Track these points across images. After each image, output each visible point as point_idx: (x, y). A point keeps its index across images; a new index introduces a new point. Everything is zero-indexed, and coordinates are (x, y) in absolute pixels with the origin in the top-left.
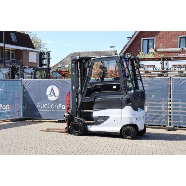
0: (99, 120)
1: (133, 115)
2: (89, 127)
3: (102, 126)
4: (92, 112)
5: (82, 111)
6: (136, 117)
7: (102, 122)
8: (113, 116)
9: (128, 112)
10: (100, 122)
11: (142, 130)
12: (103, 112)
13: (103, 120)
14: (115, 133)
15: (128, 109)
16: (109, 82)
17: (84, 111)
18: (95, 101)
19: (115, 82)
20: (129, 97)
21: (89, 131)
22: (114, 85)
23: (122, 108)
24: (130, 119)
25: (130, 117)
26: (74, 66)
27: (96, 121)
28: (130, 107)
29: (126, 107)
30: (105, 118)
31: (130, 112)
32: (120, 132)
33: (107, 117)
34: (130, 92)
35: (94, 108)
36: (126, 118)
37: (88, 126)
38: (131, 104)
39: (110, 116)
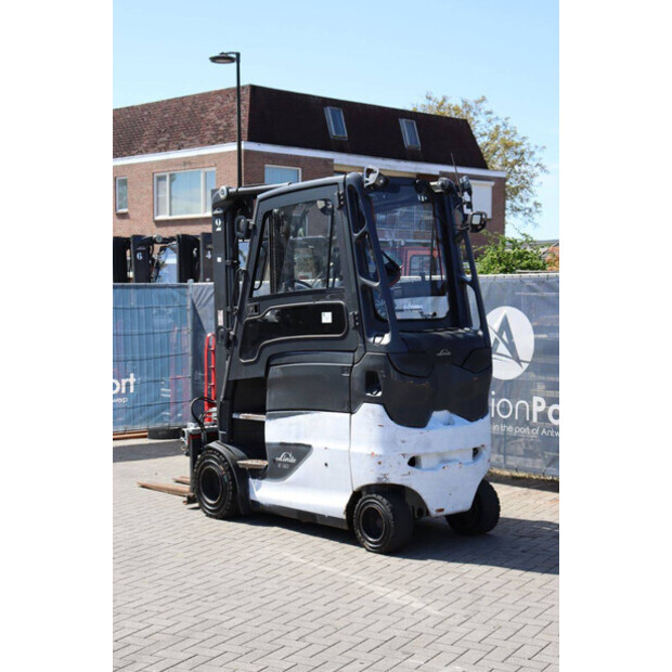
0: (280, 459)
1: (388, 443)
2: (253, 482)
3: (290, 484)
4: (263, 423)
5: (235, 416)
6: (404, 455)
7: (292, 467)
8: (322, 444)
9: (371, 430)
10: (285, 466)
11: (449, 510)
13: (293, 460)
14: (330, 518)
15: (371, 415)
16: (310, 297)
17: (242, 416)
18: (271, 375)
19: (328, 296)
20: (372, 363)
21: (253, 501)
22: (326, 308)
23: (351, 413)
24: (375, 461)
25: (378, 451)
26: (219, 229)
27: (274, 461)
28: (378, 408)
29: (365, 406)
30: (301, 452)
31: (376, 432)
32: (344, 517)
33: (305, 448)
34: (378, 340)
35: (267, 408)
36: (361, 454)
37: (251, 480)
38: (380, 394)
39: (314, 445)
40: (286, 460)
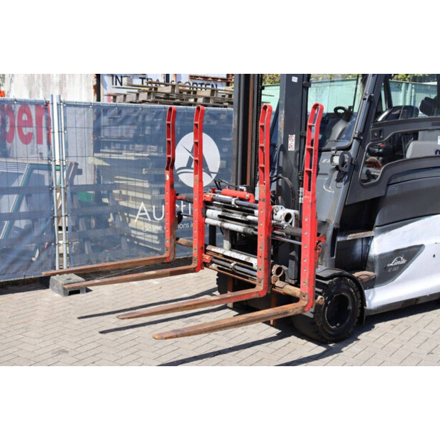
0: (392, 265)
7: (402, 268)
8: (433, 241)
10: (395, 269)
12: (405, 232)
13: (403, 261)
14: (431, 295)
17: (349, 237)
18: (388, 194)
30: (410, 253)
33: (416, 249)
35: (378, 223)
39: (425, 244)
40: (399, 263)
